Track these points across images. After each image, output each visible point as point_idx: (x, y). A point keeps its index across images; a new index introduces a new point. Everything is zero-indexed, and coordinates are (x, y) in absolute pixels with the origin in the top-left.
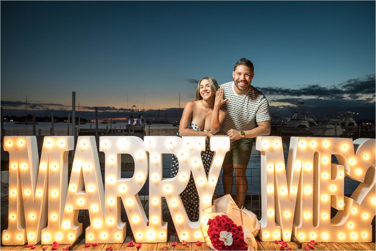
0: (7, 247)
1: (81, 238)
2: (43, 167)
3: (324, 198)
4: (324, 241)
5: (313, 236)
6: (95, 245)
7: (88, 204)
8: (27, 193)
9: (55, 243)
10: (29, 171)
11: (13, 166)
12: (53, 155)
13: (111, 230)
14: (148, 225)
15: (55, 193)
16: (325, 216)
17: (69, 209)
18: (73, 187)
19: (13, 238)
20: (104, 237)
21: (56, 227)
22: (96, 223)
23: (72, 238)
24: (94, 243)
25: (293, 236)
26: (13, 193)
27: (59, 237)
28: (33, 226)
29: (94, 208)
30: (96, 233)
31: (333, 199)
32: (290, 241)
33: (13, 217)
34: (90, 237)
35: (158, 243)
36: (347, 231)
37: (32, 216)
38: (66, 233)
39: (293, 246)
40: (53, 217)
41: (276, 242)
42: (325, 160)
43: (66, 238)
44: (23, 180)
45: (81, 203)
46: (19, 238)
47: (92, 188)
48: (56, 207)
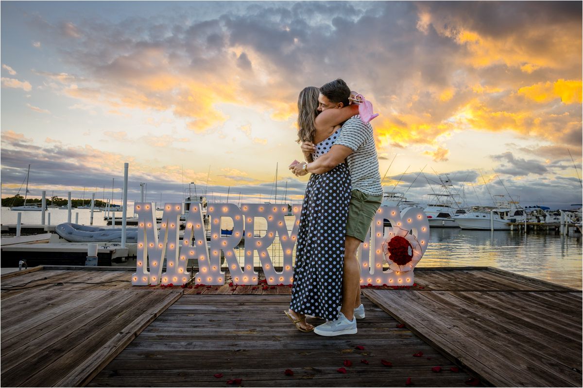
2: (164, 225)
4: (377, 284)
5: (370, 281)
6: (202, 286)
7: (198, 254)
8: (151, 245)
9: (171, 284)
10: (153, 229)
11: (141, 225)
12: (172, 217)
13: (215, 275)
15: (172, 246)
16: (379, 266)
17: (185, 258)
18: (186, 242)
20: (209, 280)
21: (173, 272)
22: (204, 269)
23: (186, 280)
24: (201, 284)
26: (141, 246)
27: (175, 280)
28: (155, 271)
30: (204, 277)
33: (141, 264)
34: (198, 280)
35: (251, 285)
37: (155, 263)
38: (180, 276)
40: (170, 264)
43: (180, 280)
45: (192, 254)
46: (145, 280)
47: (200, 242)
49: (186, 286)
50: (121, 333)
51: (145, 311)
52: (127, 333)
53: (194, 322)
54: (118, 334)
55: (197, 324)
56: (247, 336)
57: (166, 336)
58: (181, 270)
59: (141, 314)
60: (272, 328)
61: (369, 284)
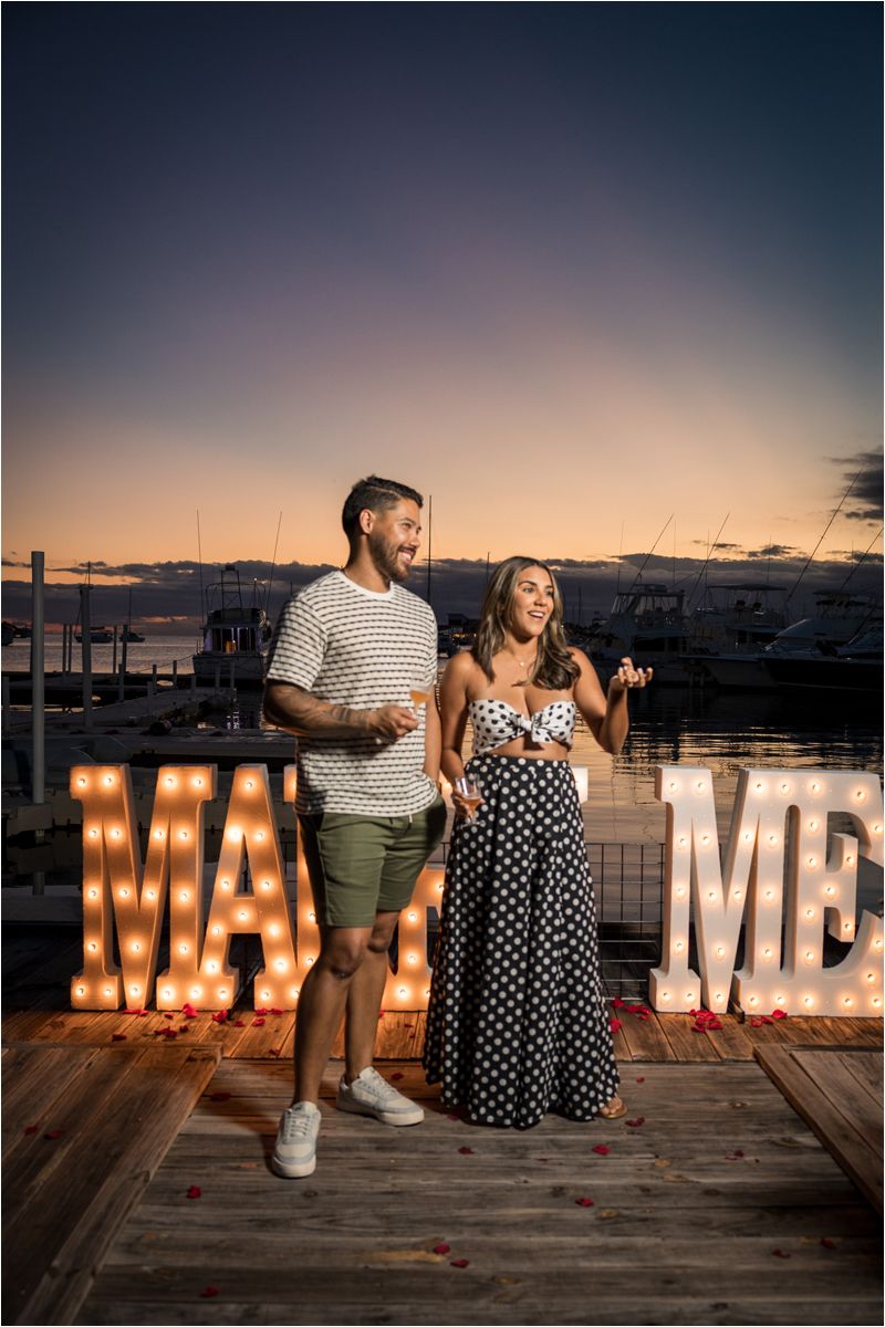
0: (82, 1014)
1: (245, 999)
2: (158, 835)
3: (809, 915)
4: (805, 1013)
5: (780, 1001)
6: (276, 1013)
7: (259, 921)
8: (124, 893)
9: (187, 1006)
10: (126, 844)
11: (92, 834)
12: (180, 808)
14: (395, 971)
15: (185, 897)
16: (809, 954)
17: (217, 930)
18: (225, 884)
19: (94, 996)
21: (189, 972)
22: (279, 964)
23: (225, 996)
24: (276, 1007)
25: (734, 999)
26: (93, 893)
27: (196, 994)
28: (137, 968)
29: (274, 930)
30: (279, 985)
31: (830, 915)
32: (724, 1011)
33: (93, 947)
34: (264, 996)
35: (419, 1011)
36: (862, 992)
37: (136, 947)
38: (210, 985)
39: (731, 1020)
40: (182, 948)
41: (693, 1013)
42: (813, 826)
43: (211, 996)
44: (113, 863)
45: (244, 917)
46: (108, 993)
47: (267, 885)
48: (186, 927)
49: (227, 1017)
50: (54, 1273)
51: (117, 1157)
52: (69, 1275)
53: (260, 1199)
54: (46, 1278)
55: (269, 1213)
56: (415, 1273)
57: (183, 1270)
58: (213, 965)
59: (105, 1175)
60: (487, 1233)
61: (778, 1012)
